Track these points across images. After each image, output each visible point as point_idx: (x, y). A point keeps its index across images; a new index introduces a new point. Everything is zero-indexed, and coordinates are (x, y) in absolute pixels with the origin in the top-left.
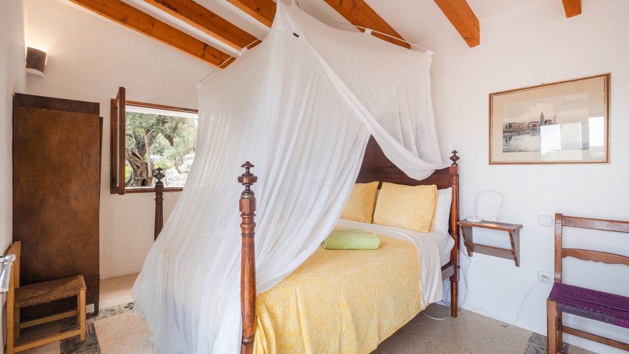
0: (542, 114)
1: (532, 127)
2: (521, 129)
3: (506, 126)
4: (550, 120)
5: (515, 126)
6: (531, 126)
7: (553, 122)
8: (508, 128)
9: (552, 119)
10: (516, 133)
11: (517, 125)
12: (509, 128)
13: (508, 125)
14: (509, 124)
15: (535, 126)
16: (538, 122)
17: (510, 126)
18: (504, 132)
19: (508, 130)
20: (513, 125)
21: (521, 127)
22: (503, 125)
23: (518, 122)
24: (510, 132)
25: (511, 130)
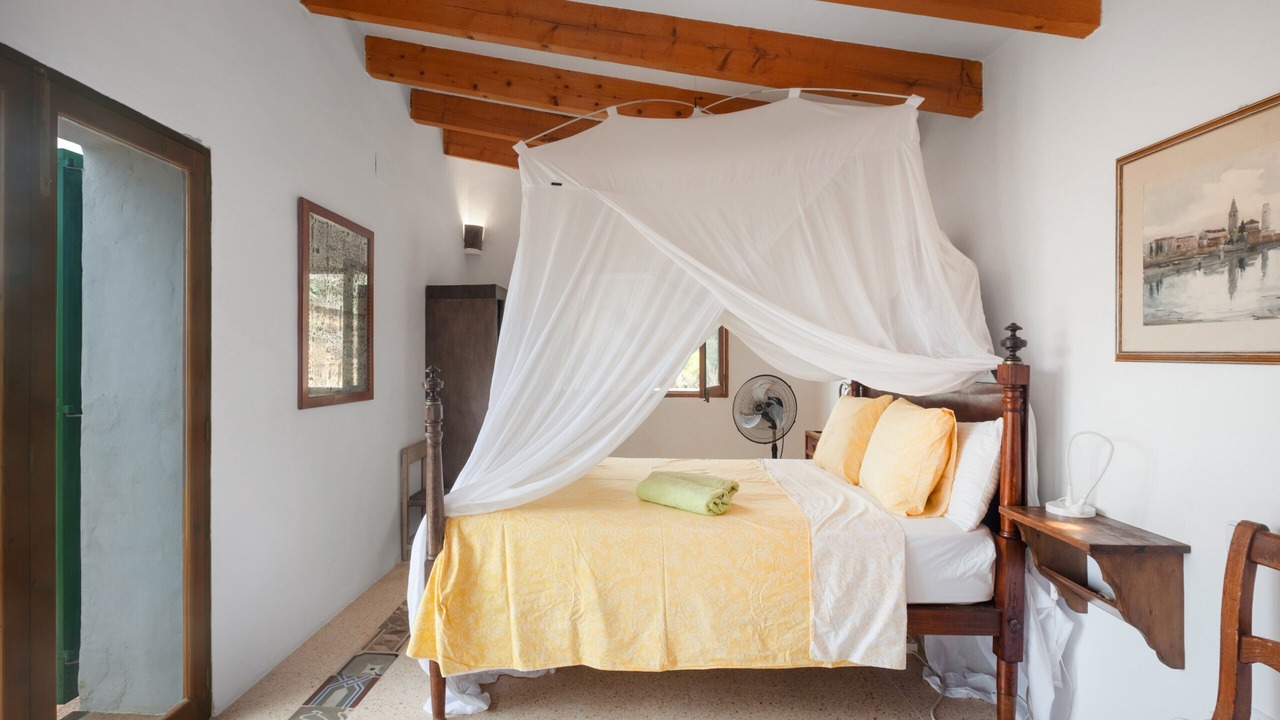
0: (1234, 204)
1: (1209, 246)
2: (1183, 254)
3: (1151, 247)
4: (1252, 222)
5: (1170, 246)
6: (1205, 242)
7: (1260, 225)
8: (1154, 254)
9: (1259, 219)
10: (1171, 267)
11: (1174, 244)
12: (1157, 253)
13: (1154, 246)
14: (1157, 241)
15: (1217, 245)
16: (1223, 230)
17: (1158, 247)
18: (1147, 266)
19: (1155, 259)
20: (1165, 244)
21: (1184, 250)
22: (1144, 245)
23: (1177, 234)
24: (1159, 265)
25: (1161, 258)
